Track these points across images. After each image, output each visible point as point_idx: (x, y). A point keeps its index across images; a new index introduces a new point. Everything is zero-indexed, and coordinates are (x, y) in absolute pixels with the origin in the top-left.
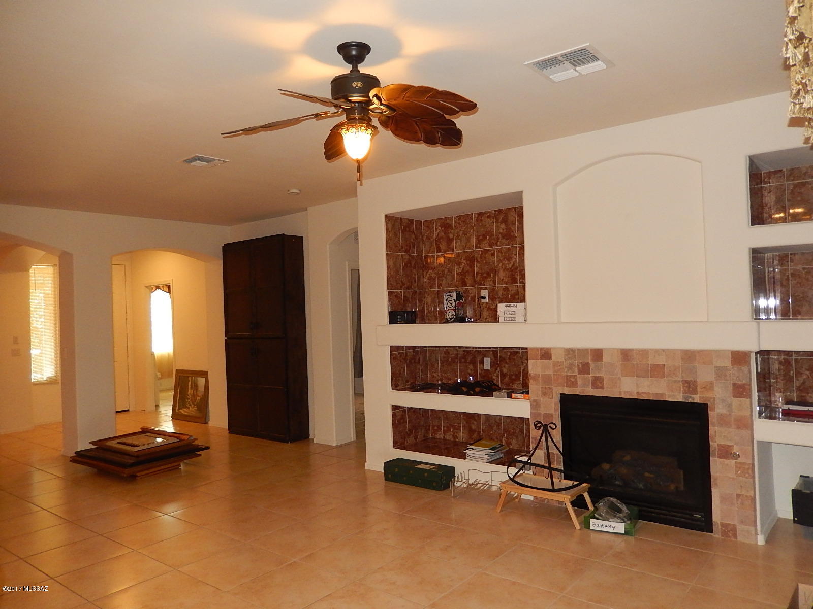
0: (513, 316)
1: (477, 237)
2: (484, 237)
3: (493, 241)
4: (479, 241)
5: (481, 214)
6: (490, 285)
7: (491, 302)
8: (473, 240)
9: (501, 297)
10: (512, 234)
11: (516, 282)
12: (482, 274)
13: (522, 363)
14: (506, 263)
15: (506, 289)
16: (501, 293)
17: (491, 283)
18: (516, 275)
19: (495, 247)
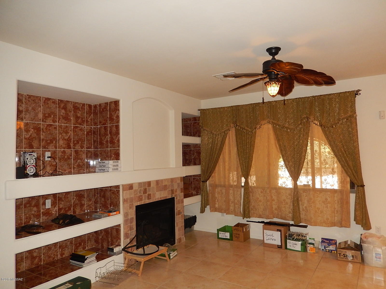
0: (117, 167)
1: (44, 115)
2: (49, 116)
3: (55, 119)
4: (45, 117)
5: (48, 99)
6: (52, 149)
7: (53, 161)
8: (41, 116)
9: (60, 157)
10: (69, 117)
11: (70, 148)
12: (46, 141)
13: (73, 198)
14: (65, 135)
15: (64, 152)
16: (60, 154)
17: (53, 147)
18: (71, 144)
19: (57, 124)
